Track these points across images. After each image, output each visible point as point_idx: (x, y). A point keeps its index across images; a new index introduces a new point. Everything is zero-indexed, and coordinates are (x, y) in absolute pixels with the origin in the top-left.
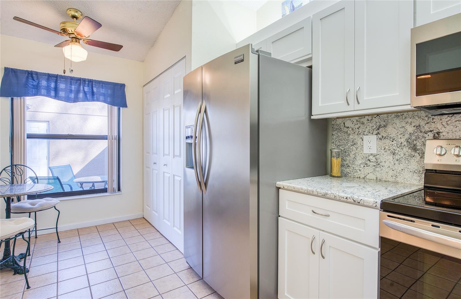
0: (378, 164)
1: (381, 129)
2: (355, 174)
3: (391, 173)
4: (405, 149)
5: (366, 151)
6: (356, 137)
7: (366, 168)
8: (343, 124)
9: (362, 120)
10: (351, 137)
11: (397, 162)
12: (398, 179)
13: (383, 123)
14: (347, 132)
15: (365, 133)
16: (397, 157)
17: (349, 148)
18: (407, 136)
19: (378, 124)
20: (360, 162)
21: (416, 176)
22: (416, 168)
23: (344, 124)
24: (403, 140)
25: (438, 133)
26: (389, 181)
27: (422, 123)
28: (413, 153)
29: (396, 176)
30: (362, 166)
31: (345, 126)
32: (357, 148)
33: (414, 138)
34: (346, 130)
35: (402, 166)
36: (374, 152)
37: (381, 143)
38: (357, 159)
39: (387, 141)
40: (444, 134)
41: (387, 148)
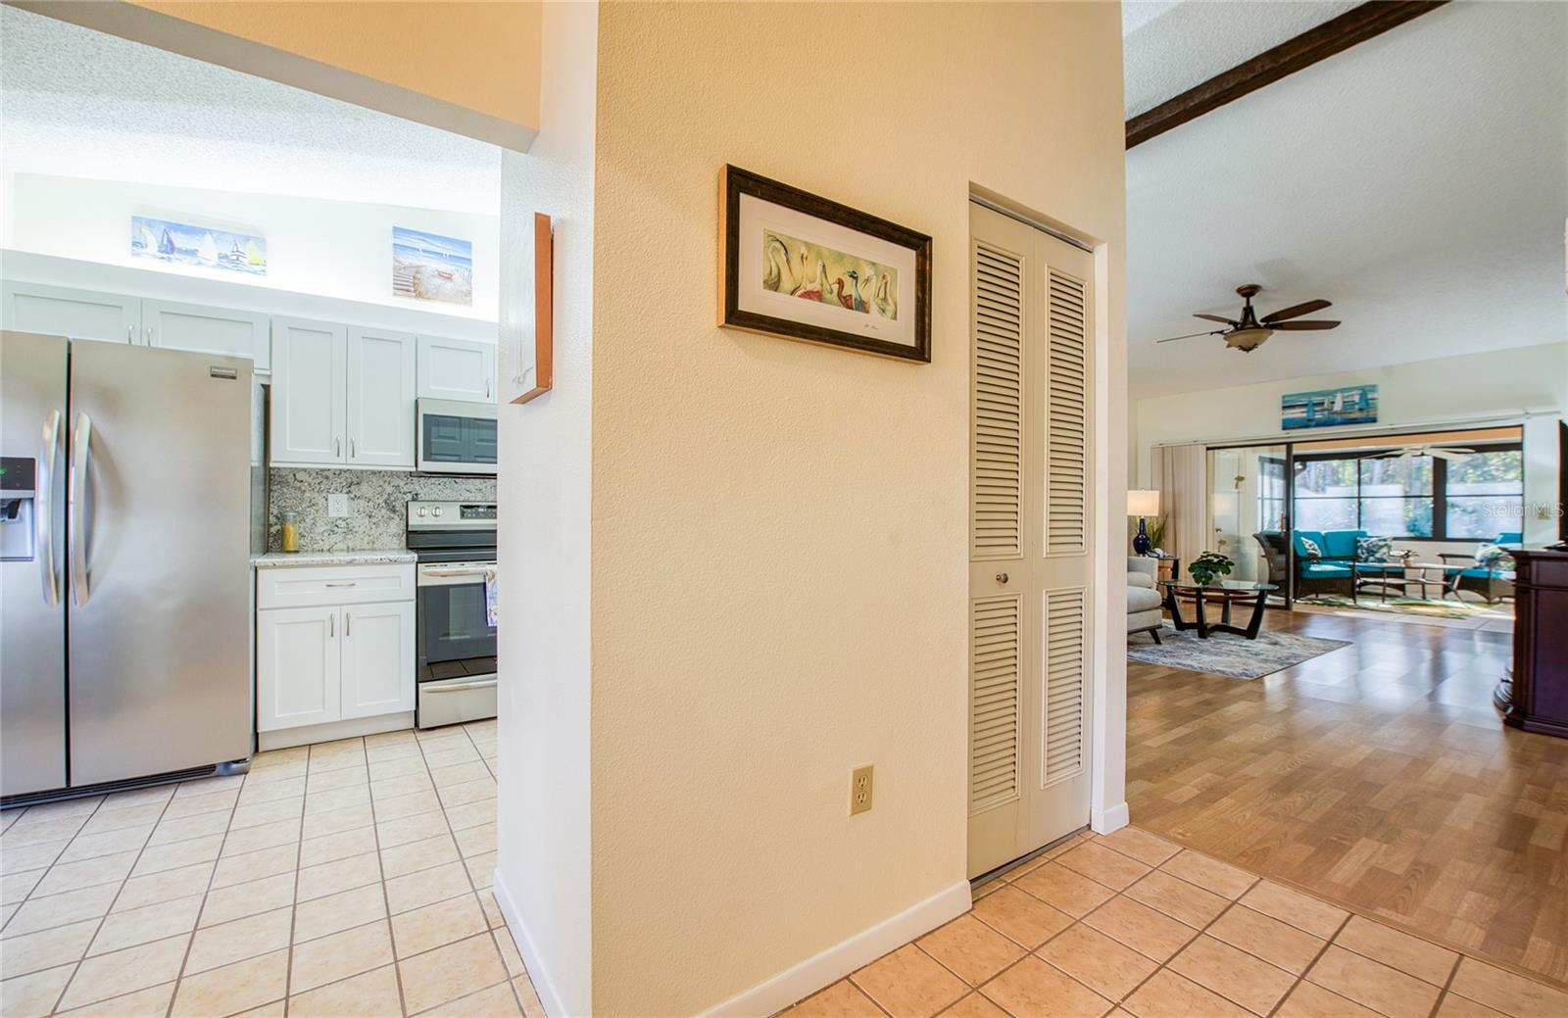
0: (350, 530)
1: (353, 487)
2: (315, 546)
3: (367, 538)
4: (383, 511)
5: (333, 514)
6: (316, 495)
7: (332, 536)
8: (291, 475)
9: (324, 473)
10: (307, 494)
11: (374, 526)
12: (375, 546)
13: (355, 480)
14: (300, 488)
15: (331, 491)
16: (375, 520)
17: (304, 510)
18: (385, 496)
19: (349, 480)
20: (323, 529)
21: (397, 541)
22: (395, 531)
23: (294, 475)
24: (381, 501)
25: (417, 495)
26: (364, 550)
27: (402, 484)
28: (392, 515)
29: (374, 543)
30: (326, 534)
31: (296, 479)
32: (317, 511)
33: (393, 498)
34: (298, 484)
35: (380, 530)
36: (344, 514)
37: (353, 504)
38: (318, 525)
39: (362, 502)
40: (421, 496)
41: (361, 509)
